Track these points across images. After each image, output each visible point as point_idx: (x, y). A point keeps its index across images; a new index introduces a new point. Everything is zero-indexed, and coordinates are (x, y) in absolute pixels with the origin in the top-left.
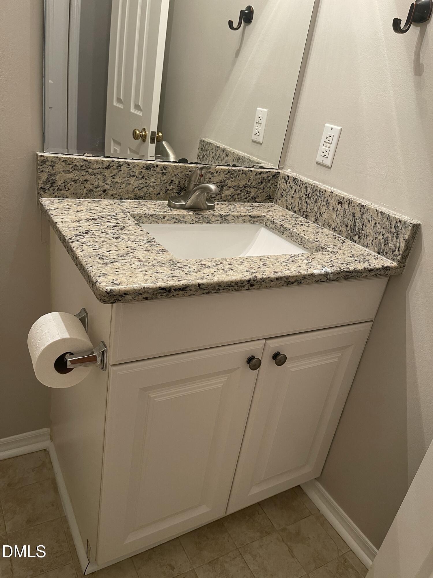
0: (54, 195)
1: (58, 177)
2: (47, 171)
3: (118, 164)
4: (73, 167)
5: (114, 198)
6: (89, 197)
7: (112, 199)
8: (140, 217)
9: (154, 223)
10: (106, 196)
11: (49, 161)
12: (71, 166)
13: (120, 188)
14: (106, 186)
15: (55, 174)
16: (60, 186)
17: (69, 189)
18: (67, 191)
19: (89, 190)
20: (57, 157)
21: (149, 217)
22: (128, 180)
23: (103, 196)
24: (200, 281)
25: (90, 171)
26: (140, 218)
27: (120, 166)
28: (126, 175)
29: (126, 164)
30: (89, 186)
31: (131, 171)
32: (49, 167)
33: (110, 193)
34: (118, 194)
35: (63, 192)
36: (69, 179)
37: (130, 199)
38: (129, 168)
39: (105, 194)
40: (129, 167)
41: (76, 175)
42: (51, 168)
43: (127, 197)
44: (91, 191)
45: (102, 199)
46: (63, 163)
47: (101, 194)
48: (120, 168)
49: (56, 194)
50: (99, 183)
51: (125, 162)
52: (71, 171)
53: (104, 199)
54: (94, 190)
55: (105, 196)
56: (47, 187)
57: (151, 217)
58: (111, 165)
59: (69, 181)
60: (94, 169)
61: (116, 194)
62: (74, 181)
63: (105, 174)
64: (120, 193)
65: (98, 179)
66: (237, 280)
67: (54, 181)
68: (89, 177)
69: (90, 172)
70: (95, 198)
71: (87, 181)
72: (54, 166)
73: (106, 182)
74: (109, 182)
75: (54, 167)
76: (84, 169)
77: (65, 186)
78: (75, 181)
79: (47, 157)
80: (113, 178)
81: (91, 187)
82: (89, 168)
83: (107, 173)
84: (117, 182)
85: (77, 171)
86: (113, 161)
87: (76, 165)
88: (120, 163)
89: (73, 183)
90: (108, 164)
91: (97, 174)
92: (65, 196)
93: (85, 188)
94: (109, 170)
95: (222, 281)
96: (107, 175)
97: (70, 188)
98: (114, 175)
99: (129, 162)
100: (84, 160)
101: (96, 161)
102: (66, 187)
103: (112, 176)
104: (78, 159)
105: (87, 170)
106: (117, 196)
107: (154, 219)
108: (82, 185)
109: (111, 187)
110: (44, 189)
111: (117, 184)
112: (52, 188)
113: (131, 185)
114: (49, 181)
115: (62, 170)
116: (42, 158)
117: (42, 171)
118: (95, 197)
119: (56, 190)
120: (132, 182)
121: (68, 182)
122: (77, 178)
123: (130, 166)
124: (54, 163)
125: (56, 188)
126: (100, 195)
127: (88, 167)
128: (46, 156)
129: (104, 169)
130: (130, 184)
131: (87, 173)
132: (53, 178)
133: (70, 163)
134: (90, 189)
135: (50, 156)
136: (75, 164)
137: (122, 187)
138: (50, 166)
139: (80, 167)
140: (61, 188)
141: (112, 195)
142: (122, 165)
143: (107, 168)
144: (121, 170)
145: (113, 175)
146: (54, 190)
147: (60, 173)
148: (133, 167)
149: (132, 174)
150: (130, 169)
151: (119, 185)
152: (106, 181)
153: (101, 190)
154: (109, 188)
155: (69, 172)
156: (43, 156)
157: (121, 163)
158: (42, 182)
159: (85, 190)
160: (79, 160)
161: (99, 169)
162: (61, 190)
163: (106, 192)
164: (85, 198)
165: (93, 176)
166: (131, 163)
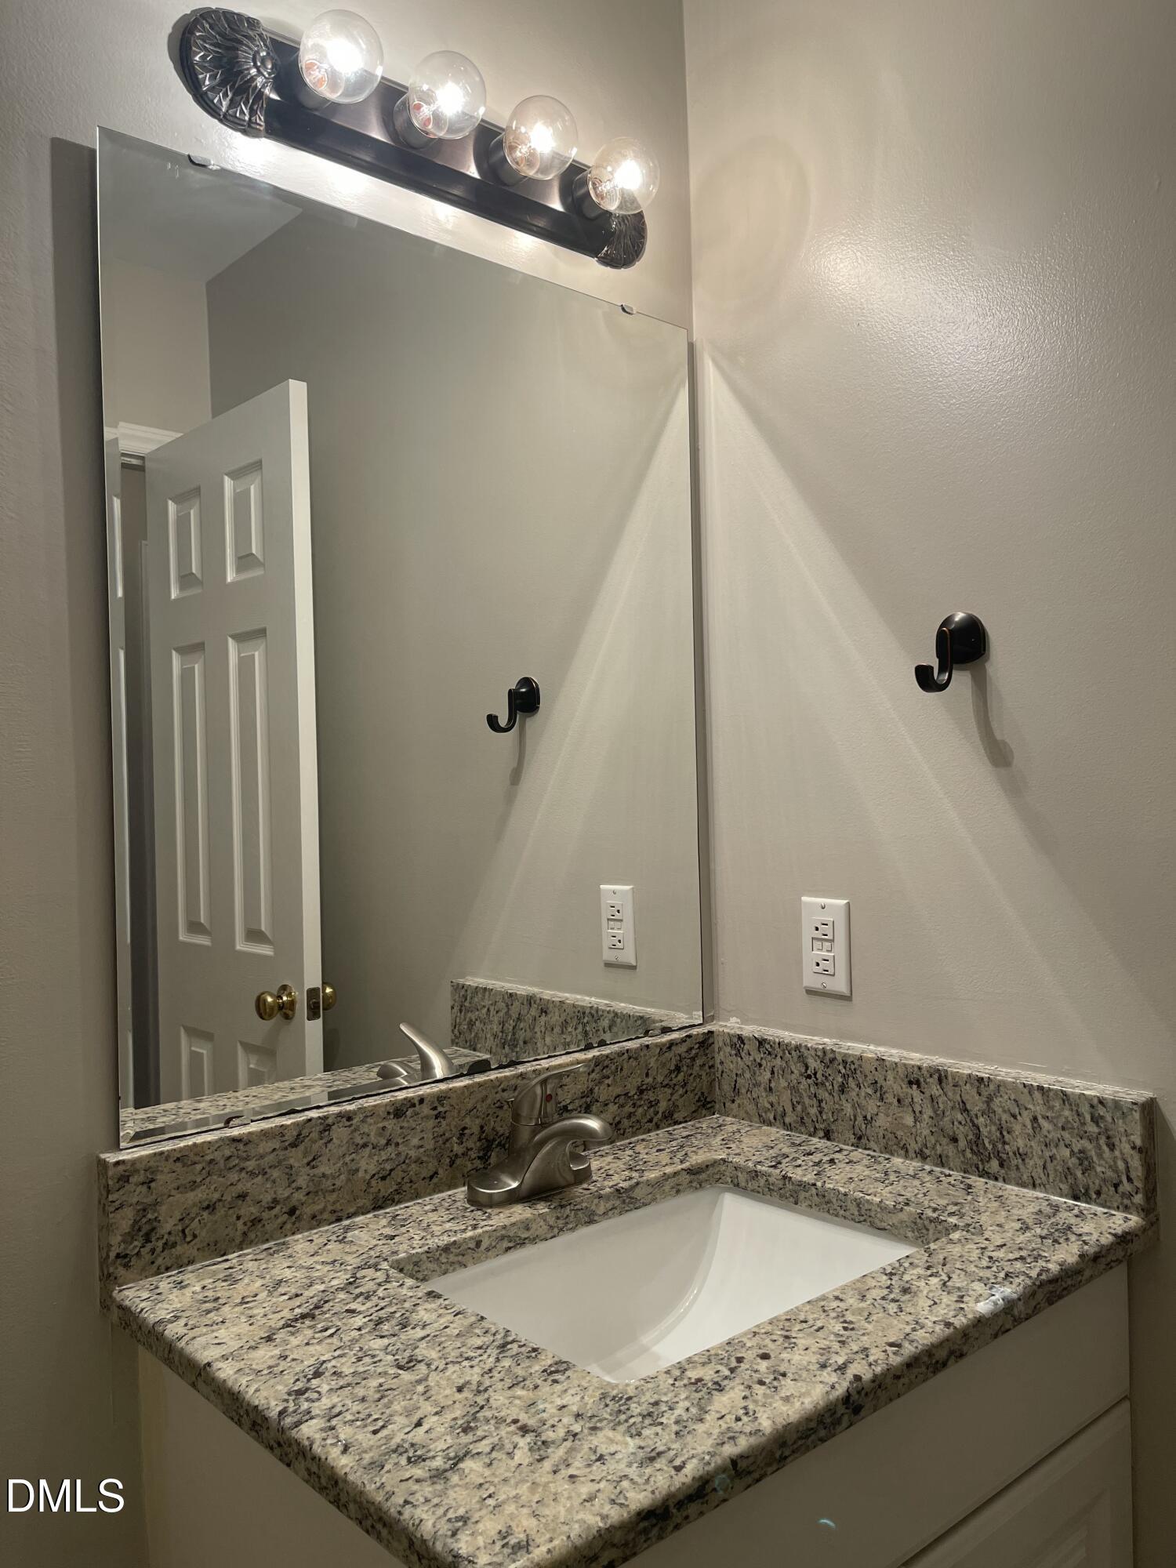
0: (154, 1267)
1: (163, 1209)
2: (135, 1200)
3: (321, 1124)
4: (203, 1168)
5: (318, 1226)
6: (251, 1244)
7: (315, 1229)
8: (416, 1264)
9: (454, 1270)
10: (297, 1225)
11: (137, 1171)
12: (199, 1167)
13: (334, 1191)
14: (296, 1195)
15: (156, 1203)
16: (170, 1233)
17: (195, 1236)
18: (189, 1243)
19: (252, 1221)
20: (162, 1153)
21: (440, 1255)
22: (353, 1160)
23: (288, 1226)
24: (730, 1450)
25: (251, 1165)
26: (416, 1268)
27: (328, 1128)
28: (344, 1148)
29: (344, 1119)
30: (249, 1210)
31: (356, 1134)
32: (139, 1189)
33: (308, 1211)
34: (330, 1208)
35: (179, 1249)
36: (194, 1205)
37: (363, 1214)
38: (352, 1128)
39: (294, 1217)
40: (350, 1126)
41: (212, 1188)
42: (144, 1189)
43: (352, 1210)
44: (256, 1221)
45: (286, 1236)
46: (179, 1164)
47: (285, 1223)
48: (327, 1133)
49: (159, 1261)
50: (275, 1193)
51: (341, 1112)
52: (198, 1180)
53: (293, 1234)
54: (265, 1215)
55: (294, 1224)
56: (136, 1247)
57: (444, 1255)
58: (305, 1132)
59: (195, 1210)
60: (262, 1157)
61: (322, 1212)
62: (208, 1207)
63: (292, 1161)
64: (334, 1203)
65: (274, 1182)
66: (819, 1407)
67: (155, 1224)
68: (249, 1185)
69: (250, 1169)
70: (267, 1241)
71: (242, 1196)
72: (152, 1180)
73: (294, 1185)
74: (302, 1181)
75: (153, 1185)
76: (234, 1166)
77: (183, 1231)
78: (210, 1207)
79: (134, 1162)
80: (313, 1167)
81: (254, 1210)
82: (247, 1159)
83: (296, 1158)
84: (324, 1175)
85: (215, 1177)
86: (310, 1120)
87: (211, 1161)
88: (327, 1122)
89: (205, 1214)
90: (295, 1133)
91: (270, 1167)
92: (186, 1261)
93: (238, 1218)
94: (302, 1147)
95: (785, 1427)
96: (296, 1165)
97: (197, 1232)
98: (314, 1159)
99: (350, 1111)
100: (235, 1140)
101: (264, 1135)
102: (187, 1231)
103: (308, 1164)
104: (216, 1141)
105: (242, 1165)
106: (326, 1216)
107: (452, 1258)
108: (231, 1211)
109: (308, 1194)
110: (126, 1256)
111: (324, 1180)
112: (149, 1246)
113: (361, 1174)
114: (139, 1230)
115: (175, 1185)
116: (121, 1168)
117: (121, 1206)
118: (267, 1236)
119: (159, 1250)
120: (363, 1164)
121: (192, 1215)
122: (216, 1196)
123: (354, 1121)
124: (153, 1173)
125: (160, 1244)
126: (281, 1228)
127: (244, 1155)
128: (129, 1160)
129: (286, 1149)
130: (357, 1170)
131: (243, 1174)
132: (150, 1216)
133: (197, 1159)
134: (253, 1217)
135: (140, 1159)
136: (208, 1158)
137: (338, 1183)
138: (143, 1183)
139: (222, 1162)
140: (172, 1239)
141: (314, 1217)
142: (334, 1124)
143: (294, 1145)
144: (331, 1140)
145: (310, 1158)
146: (153, 1251)
147: (170, 1196)
148: (363, 1121)
149: (361, 1142)
150: (355, 1130)
151: (329, 1183)
152: (294, 1181)
153: (284, 1210)
154: (304, 1199)
155: (194, 1185)
156: (123, 1162)
157: (330, 1121)
158: (119, 1238)
159: (240, 1224)
160: (221, 1143)
161: (275, 1153)
162: (174, 1245)
163: (298, 1212)
164: (242, 1249)
165: (260, 1176)
166: (354, 1112)
